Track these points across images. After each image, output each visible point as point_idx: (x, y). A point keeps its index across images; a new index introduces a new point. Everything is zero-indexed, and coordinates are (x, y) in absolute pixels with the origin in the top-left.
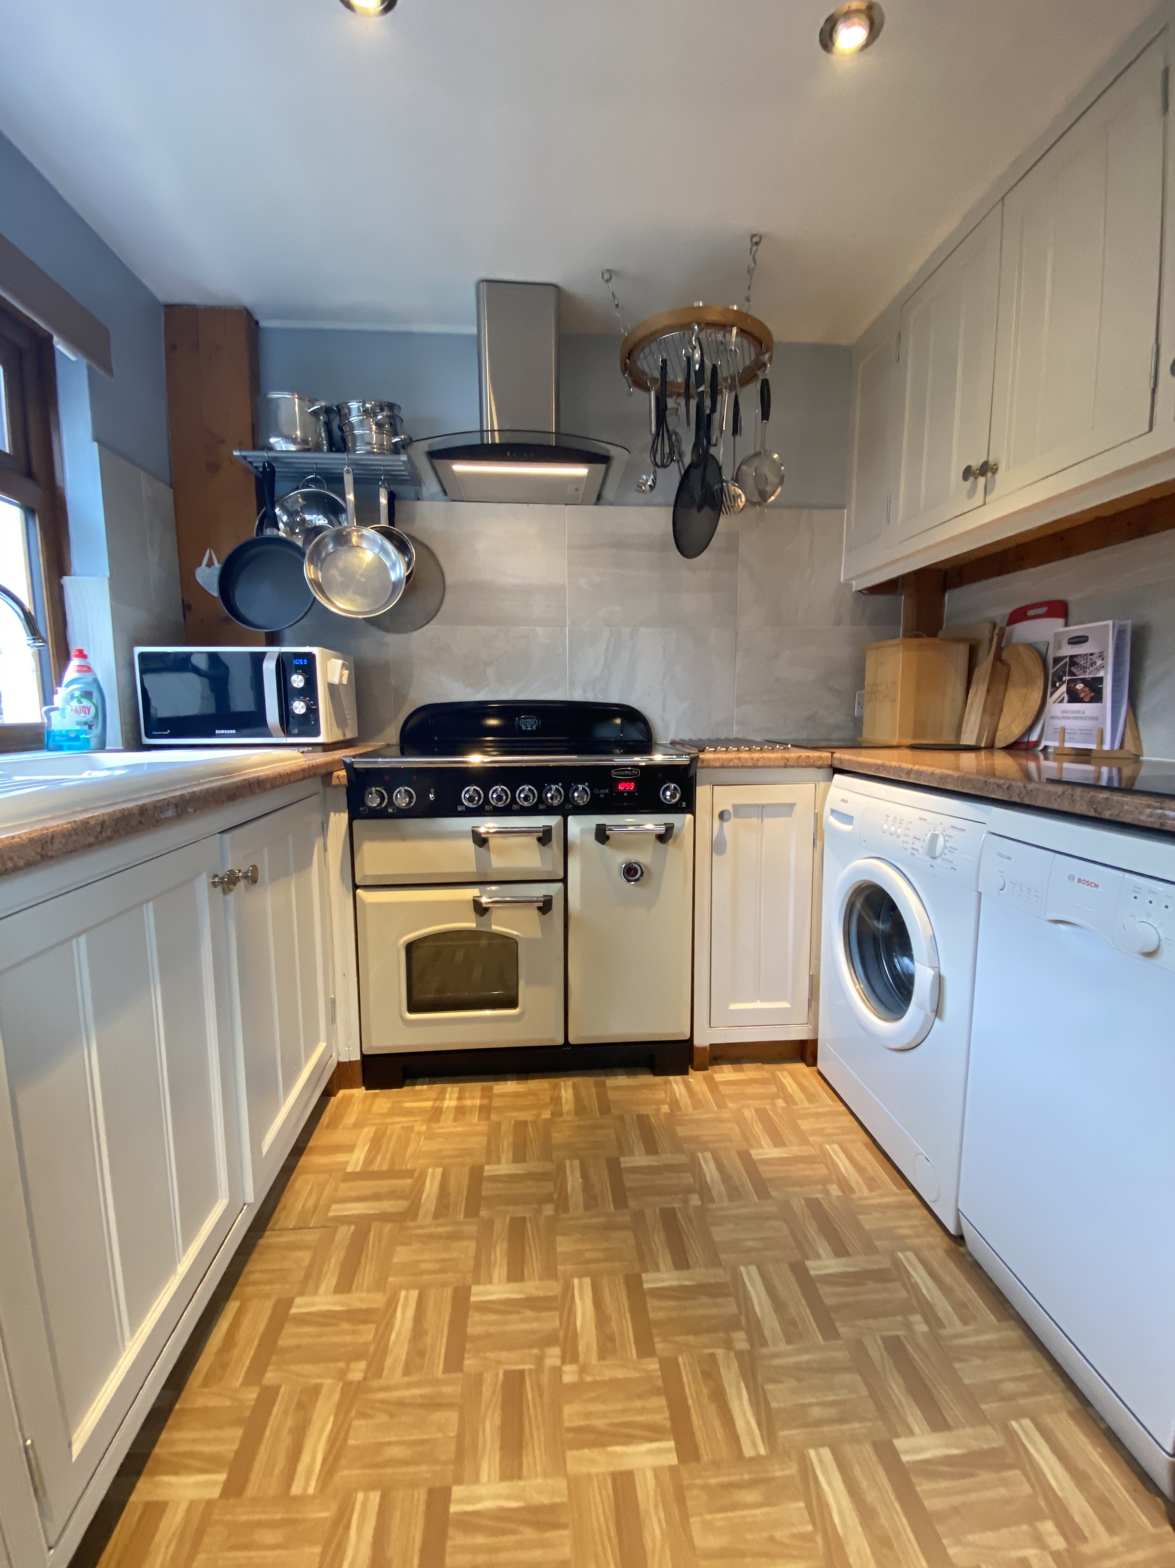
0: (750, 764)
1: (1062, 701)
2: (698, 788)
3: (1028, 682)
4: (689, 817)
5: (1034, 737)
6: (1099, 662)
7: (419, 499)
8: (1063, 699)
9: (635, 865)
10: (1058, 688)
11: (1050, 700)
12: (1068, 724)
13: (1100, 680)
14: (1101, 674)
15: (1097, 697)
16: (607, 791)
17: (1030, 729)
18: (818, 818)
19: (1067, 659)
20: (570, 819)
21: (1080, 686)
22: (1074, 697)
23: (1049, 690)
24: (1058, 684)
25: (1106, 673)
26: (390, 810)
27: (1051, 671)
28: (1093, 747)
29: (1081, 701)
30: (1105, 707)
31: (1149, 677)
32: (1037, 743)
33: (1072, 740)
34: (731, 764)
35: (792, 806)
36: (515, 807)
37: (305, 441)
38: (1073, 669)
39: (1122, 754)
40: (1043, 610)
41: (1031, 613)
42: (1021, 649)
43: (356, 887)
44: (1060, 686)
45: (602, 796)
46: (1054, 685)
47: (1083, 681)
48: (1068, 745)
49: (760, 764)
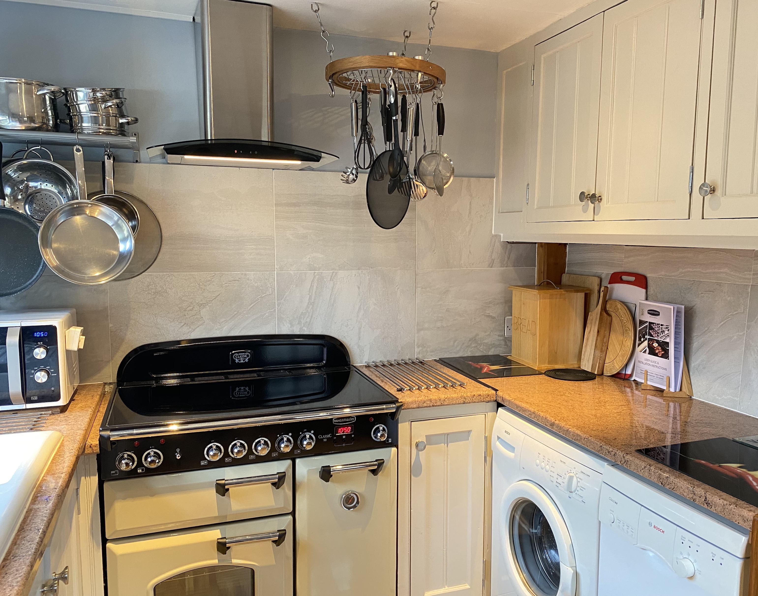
0: (439, 403)
1: (645, 352)
2: (400, 425)
3: (624, 332)
4: (394, 449)
5: (629, 372)
6: (666, 332)
7: (137, 161)
8: (645, 351)
9: (352, 495)
10: (642, 342)
11: (638, 349)
12: (650, 369)
13: (668, 343)
14: (667, 340)
15: (666, 355)
16: (329, 436)
17: (626, 366)
18: (487, 440)
19: (648, 324)
20: (298, 461)
21: (655, 345)
22: (652, 352)
23: (637, 342)
24: (642, 340)
25: (670, 340)
26: (139, 471)
27: (638, 329)
28: (664, 388)
29: (656, 355)
30: (671, 362)
31: (695, 345)
32: (631, 375)
33: (652, 380)
34: (425, 405)
35: (469, 432)
36: (252, 457)
37: (31, 119)
38: (651, 331)
39: (681, 395)
40: (632, 279)
41: (625, 278)
42: (619, 306)
43: (105, 541)
44: (644, 341)
45: (325, 440)
46: (640, 339)
47: (658, 342)
48: (649, 383)
49: (446, 403)
